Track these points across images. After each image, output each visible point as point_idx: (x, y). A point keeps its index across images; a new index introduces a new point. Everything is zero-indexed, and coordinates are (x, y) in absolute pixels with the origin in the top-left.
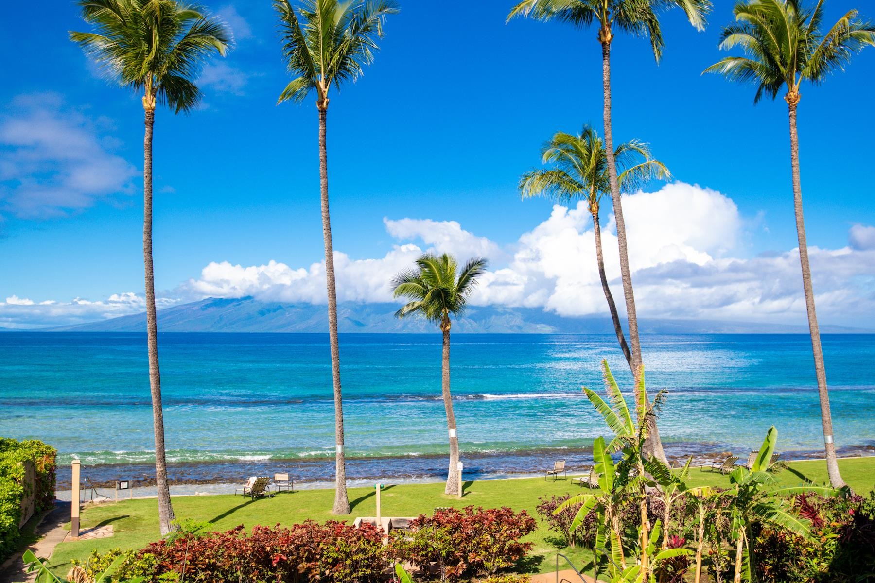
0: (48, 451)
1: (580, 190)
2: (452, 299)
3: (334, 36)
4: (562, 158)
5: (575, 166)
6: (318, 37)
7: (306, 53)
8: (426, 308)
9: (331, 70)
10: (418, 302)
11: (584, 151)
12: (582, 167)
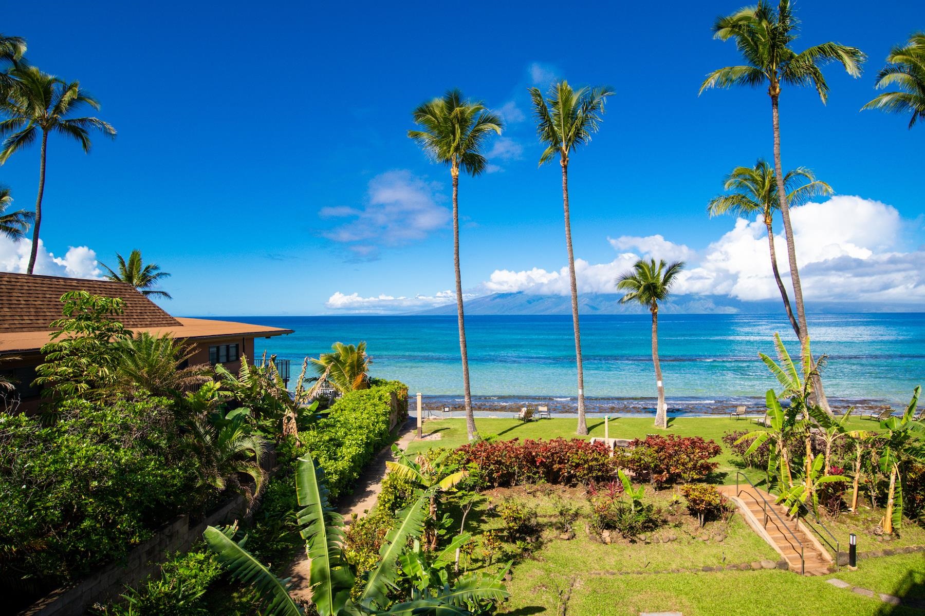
1: (757, 208)
2: (659, 291)
3: (571, 116)
4: (740, 185)
5: (752, 191)
6: (560, 118)
7: (552, 129)
8: (640, 297)
9: (570, 139)
10: (634, 293)
11: (759, 179)
12: (757, 191)
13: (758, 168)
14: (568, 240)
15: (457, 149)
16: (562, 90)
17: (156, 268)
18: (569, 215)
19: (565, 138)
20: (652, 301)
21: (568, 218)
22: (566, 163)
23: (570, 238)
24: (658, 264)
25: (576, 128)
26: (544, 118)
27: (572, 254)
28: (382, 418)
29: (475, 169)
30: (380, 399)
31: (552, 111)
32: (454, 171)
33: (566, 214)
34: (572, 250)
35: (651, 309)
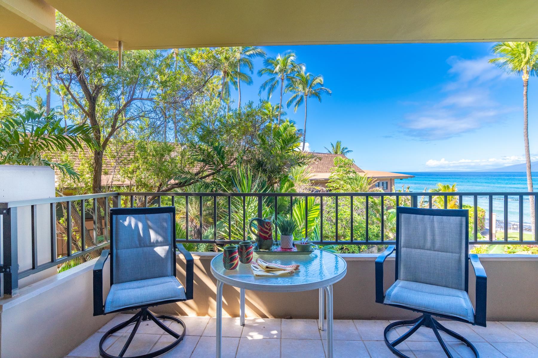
0: (482, 210)
15: (528, 62)
17: (346, 148)
32: (525, 77)
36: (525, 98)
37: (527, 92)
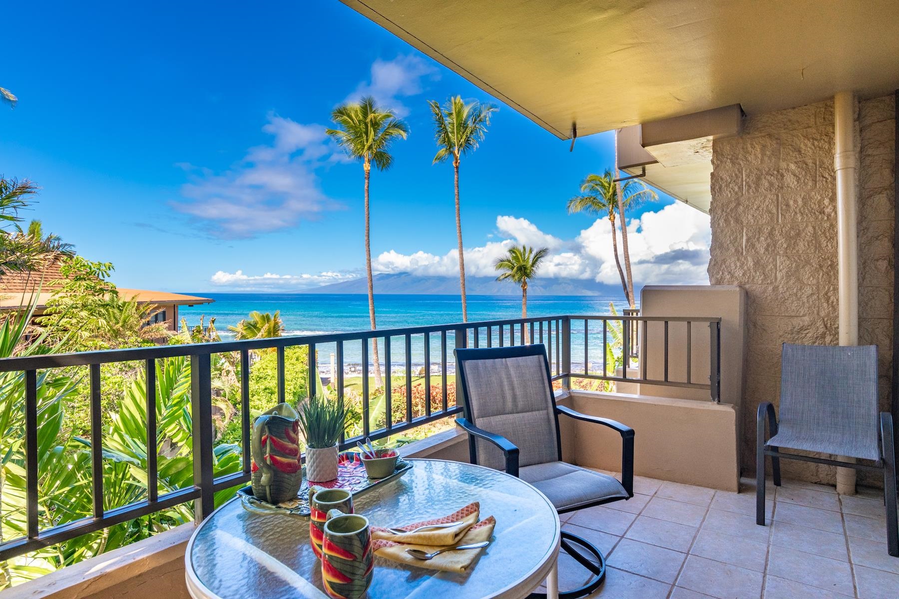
1: (604, 208)
2: (528, 271)
3: (463, 125)
4: (593, 189)
5: (601, 194)
6: (453, 126)
7: (448, 135)
8: (514, 276)
9: (461, 145)
10: (509, 272)
11: (606, 185)
12: (605, 194)
13: (606, 176)
14: (458, 228)
15: (370, 148)
16: (455, 103)
18: (459, 208)
19: (458, 144)
20: (523, 280)
21: (459, 210)
22: (457, 164)
23: (460, 227)
24: (528, 250)
25: (466, 136)
26: (441, 126)
27: (461, 239)
28: (301, 375)
29: (384, 165)
30: (297, 359)
31: (448, 120)
32: (367, 167)
33: (456, 206)
34: (461, 236)
35: (522, 286)
36: (366, 195)
37: (368, 187)
